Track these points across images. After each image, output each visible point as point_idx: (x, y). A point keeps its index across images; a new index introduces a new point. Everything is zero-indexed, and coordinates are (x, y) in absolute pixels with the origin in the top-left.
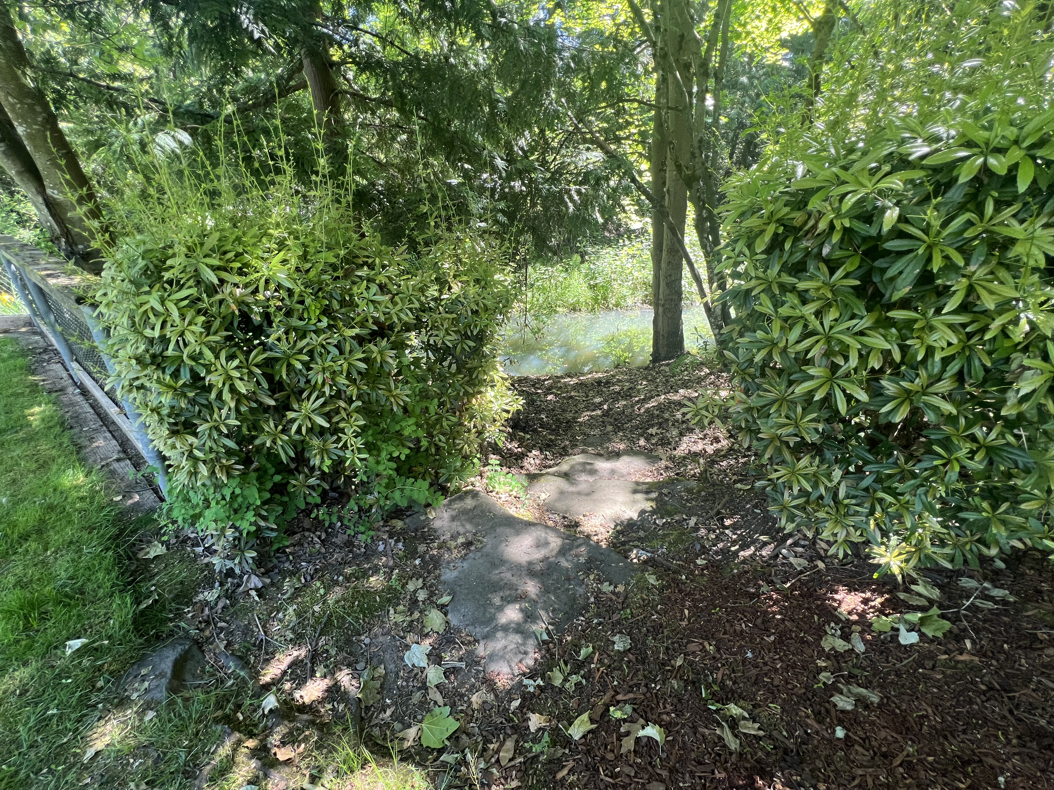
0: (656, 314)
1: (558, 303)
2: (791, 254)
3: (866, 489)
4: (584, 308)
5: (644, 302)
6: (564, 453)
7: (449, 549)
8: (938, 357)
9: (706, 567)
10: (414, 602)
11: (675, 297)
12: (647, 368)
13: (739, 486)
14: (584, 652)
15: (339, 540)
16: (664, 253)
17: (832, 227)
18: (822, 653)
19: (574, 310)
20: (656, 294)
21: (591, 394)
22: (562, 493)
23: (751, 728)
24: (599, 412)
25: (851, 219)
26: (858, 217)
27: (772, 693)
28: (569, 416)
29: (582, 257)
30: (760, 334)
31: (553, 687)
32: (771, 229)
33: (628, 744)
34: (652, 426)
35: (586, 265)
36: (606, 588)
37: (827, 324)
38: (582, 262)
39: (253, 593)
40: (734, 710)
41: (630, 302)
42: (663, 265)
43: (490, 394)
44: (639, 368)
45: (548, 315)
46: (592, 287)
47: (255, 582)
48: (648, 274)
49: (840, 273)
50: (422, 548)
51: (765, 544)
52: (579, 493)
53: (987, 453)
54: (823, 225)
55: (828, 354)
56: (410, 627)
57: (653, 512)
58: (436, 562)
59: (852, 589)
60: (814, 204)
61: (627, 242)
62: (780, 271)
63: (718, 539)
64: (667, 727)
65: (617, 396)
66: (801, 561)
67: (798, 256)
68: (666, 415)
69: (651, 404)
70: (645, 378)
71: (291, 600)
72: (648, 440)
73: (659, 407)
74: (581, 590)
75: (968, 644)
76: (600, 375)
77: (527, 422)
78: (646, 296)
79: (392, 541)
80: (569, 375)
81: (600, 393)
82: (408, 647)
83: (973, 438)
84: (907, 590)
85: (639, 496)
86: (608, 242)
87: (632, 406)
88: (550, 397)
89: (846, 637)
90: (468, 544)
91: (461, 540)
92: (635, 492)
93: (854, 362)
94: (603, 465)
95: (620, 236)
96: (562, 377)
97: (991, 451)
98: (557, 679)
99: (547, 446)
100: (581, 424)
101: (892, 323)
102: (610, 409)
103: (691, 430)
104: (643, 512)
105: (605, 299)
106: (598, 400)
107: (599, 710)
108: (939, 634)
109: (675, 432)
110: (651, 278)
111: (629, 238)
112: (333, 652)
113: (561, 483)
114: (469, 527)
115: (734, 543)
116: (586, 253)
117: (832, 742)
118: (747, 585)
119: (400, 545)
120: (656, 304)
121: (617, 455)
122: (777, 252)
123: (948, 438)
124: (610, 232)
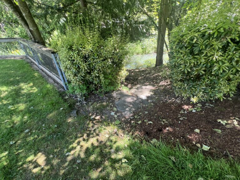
0: (157, 55)
1: (135, 52)
2: (181, 45)
3: (190, 88)
4: (140, 54)
5: (154, 52)
6: (136, 85)
7: (116, 99)
8: (202, 64)
9: (162, 103)
10: (111, 107)
11: (162, 51)
12: (154, 68)
13: (170, 90)
14: (140, 114)
15: (97, 97)
16: (160, 40)
17: (186, 41)
18: (180, 113)
19: (138, 54)
20: (157, 51)
21: (141, 73)
22: (136, 91)
23: (166, 122)
24: (143, 77)
25: (190, 40)
26: (191, 40)
27: (170, 118)
28: (137, 78)
29: (140, 41)
30: (174, 60)
31: (135, 118)
32: (177, 41)
33: (147, 124)
34: (154, 80)
35: (141, 43)
36: (144, 105)
37: (185, 58)
38: (140, 42)
39: (85, 104)
40: (164, 120)
41: (151, 52)
42: (159, 44)
43: (123, 72)
44: (152, 68)
45: (132, 55)
46: (142, 49)
47: (85, 102)
48: (156, 45)
49: (187, 49)
50: (111, 99)
51: (174, 99)
52: (139, 92)
53: (211, 81)
54: (185, 41)
55: (185, 63)
56: (111, 110)
57: (153, 95)
58: (114, 101)
59: (187, 105)
60: (184, 37)
61: (151, 37)
62: (179, 48)
63: (165, 99)
64: (153, 122)
65: (147, 74)
66: (179, 101)
67: (182, 46)
68: (157, 78)
69: (154, 75)
70: (154, 70)
71: (91, 105)
72: (153, 82)
73: (156, 76)
74: (140, 106)
75: (203, 112)
76: (144, 69)
77: (128, 79)
78: (155, 51)
79: (106, 97)
80: (137, 69)
81: (143, 73)
82: (111, 113)
83: (208, 78)
84: (196, 105)
85: (151, 92)
86: (147, 37)
87: (150, 76)
88: (133, 74)
89: (184, 111)
90: (119, 98)
91: (118, 98)
92: (150, 91)
93: (188, 64)
94: (144, 87)
95: (150, 35)
96: (135, 70)
97: (211, 80)
98: (136, 117)
99: (132, 83)
100: (139, 79)
101: (195, 58)
102: (145, 76)
103: (162, 81)
104: (151, 95)
105: (145, 51)
106: (143, 74)
107: (143, 120)
108: (199, 111)
109: (159, 81)
110: (156, 46)
111: (152, 36)
112: (99, 112)
113: (136, 90)
114: (119, 96)
115: (168, 99)
116: (141, 40)
117: (178, 123)
118: (169, 105)
119: (108, 98)
120: (157, 53)
121: (147, 85)
122: (179, 45)
123: (204, 78)
124: (147, 34)
